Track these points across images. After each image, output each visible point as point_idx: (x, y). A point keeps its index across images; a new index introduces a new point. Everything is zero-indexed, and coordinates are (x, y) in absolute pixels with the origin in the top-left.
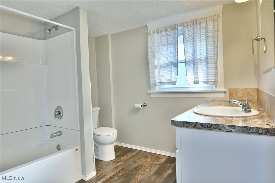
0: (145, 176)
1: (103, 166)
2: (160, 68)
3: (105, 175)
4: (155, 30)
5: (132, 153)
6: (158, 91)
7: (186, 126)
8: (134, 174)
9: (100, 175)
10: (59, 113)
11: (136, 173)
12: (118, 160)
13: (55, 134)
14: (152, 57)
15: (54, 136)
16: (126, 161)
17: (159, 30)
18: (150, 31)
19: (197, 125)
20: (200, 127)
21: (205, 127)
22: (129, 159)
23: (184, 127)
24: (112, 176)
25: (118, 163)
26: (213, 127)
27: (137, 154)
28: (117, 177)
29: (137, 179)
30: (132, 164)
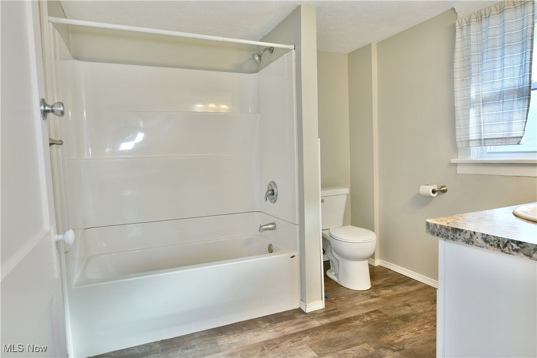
0: (418, 335)
1: (342, 296)
2: (482, 104)
3: (339, 313)
4: (472, 16)
5: (407, 287)
6: (478, 159)
7: (452, 237)
8: (397, 326)
9: (332, 310)
10: (272, 194)
11: (400, 324)
12: (373, 294)
13: (265, 226)
14: (463, 81)
15: (263, 228)
16: (389, 298)
17: (483, 13)
18: (460, 21)
19: (475, 237)
20: (482, 242)
21: (492, 245)
22: (398, 296)
23: (447, 237)
24: (352, 317)
25: (371, 298)
26: (510, 248)
27: (417, 290)
28: (361, 321)
29: (399, 337)
30: (399, 307)
